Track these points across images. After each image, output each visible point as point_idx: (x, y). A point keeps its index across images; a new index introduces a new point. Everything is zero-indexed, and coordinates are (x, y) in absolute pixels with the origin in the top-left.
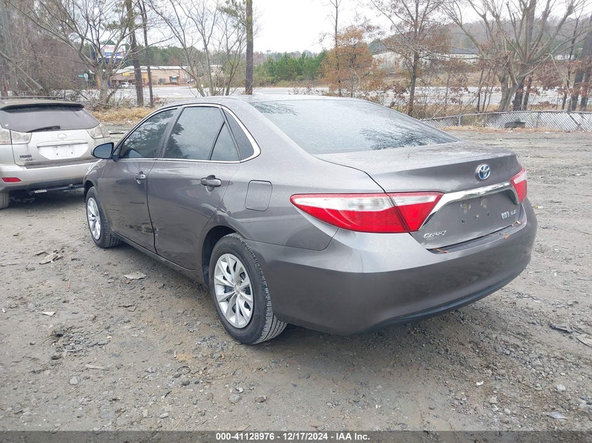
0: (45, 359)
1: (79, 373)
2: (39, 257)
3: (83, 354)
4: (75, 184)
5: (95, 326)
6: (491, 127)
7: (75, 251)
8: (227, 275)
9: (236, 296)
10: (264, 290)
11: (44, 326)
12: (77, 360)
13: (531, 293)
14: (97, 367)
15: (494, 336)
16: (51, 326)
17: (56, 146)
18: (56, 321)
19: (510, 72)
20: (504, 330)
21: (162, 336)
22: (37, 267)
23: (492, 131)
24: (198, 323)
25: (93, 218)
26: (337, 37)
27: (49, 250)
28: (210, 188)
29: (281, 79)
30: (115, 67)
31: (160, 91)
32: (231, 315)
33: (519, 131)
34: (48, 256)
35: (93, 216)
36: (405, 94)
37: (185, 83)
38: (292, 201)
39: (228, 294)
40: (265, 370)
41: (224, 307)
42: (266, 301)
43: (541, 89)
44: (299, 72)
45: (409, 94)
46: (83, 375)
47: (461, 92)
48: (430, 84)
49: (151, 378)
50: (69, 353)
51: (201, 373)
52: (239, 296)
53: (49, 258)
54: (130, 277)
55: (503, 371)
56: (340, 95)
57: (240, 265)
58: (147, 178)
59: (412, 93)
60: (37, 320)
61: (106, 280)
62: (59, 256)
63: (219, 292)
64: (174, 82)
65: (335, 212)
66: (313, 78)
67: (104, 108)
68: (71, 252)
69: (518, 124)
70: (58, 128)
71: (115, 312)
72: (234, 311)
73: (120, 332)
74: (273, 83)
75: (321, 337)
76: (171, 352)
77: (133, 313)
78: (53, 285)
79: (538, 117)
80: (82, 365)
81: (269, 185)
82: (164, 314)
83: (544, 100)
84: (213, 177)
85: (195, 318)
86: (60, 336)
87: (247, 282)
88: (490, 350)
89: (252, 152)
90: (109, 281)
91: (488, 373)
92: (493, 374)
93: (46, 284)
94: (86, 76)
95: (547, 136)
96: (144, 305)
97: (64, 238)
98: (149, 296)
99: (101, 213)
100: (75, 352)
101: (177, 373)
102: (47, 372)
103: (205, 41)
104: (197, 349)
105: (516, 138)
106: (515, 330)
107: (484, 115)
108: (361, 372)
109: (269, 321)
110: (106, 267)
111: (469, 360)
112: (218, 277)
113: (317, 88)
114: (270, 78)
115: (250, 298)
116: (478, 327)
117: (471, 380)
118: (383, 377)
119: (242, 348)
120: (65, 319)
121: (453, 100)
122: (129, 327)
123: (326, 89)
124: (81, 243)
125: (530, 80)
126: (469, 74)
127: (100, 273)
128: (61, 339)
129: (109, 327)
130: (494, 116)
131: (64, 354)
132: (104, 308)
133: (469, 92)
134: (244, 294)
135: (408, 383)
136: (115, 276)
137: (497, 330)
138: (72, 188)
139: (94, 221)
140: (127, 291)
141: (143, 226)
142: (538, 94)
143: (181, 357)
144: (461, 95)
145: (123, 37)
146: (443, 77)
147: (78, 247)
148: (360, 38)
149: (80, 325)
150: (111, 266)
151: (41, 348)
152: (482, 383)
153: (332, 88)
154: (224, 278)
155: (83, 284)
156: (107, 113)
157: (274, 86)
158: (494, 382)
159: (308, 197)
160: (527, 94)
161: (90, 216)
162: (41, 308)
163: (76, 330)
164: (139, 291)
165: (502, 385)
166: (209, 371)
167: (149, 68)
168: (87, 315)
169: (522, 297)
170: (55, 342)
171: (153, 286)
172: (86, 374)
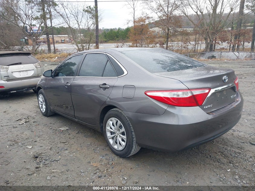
0: (33, 169)
1: (50, 174)
2: (18, 121)
3: (49, 165)
4: (28, 88)
5: (52, 152)
6: (202, 58)
7: (34, 118)
8: (112, 127)
9: (117, 136)
10: (132, 133)
11: (29, 153)
12: (47, 168)
13: (238, 129)
14: (58, 171)
15: (229, 149)
16: (32, 153)
17: (20, 71)
18: (33, 150)
19: (208, 36)
20: (232, 146)
21: (84, 156)
22: (18, 126)
23: (203, 60)
24: (98, 149)
25: (41, 103)
26: (134, 22)
27: (22, 118)
28: (103, 89)
29: (110, 40)
30: (39, 36)
31: (58, 46)
32: (115, 145)
33: (214, 60)
34: (22, 121)
35: (41, 102)
36: (164, 45)
37: (68, 42)
38: (146, 94)
39: (113, 136)
40: (134, 169)
41: (111, 141)
42: (133, 138)
43: (220, 43)
44: (117, 37)
45: (166, 45)
46: (52, 175)
47: (187, 44)
48: (175, 41)
49: (83, 175)
50: (43, 165)
51: (105, 171)
52: (118, 136)
53: (23, 121)
54: (62, 129)
55: (237, 164)
56: (137, 46)
57: (119, 122)
58: (71, 86)
59: (167, 45)
60: (25, 150)
61: (51, 131)
62: (27, 121)
63: (109, 134)
64: (63, 42)
65: (168, 98)
66: (123, 39)
67: (34, 54)
68: (32, 119)
69: (213, 57)
70: (20, 64)
71: (59, 145)
72: (116, 143)
73: (64, 155)
74: (106, 42)
75: (155, 153)
76: (89, 162)
77: (68, 146)
78: (28, 134)
79: (221, 54)
80: (50, 171)
81: (133, 87)
82: (82, 145)
83: (222, 47)
84: (105, 84)
85: (96, 147)
86: (37, 157)
87: (123, 130)
88: (229, 155)
89: (124, 73)
90: (53, 131)
91: (231, 166)
92: (233, 166)
93: (24, 134)
94: (24, 40)
95: (226, 62)
96: (72, 141)
97: (27, 112)
98: (73, 137)
99: (45, 101)
100: (46, 165)
101: (95, 172)
102: (35, 175)
103: (78, 24)
104: (101, 160)
105: (213, 63)
106: (237, 146)
107: (199, 54)
108: (176, 167)
109: (134, 147)
110: (50, 125)
111: (221, 160)
112: (108, 128)
113: (127, 44)
114: (105, 40)
115: (125, 137)
116: (220, 145)
117: (225, 169)
118: (186, 169)
119: (121, 159)
120: (37, 149)
121: (184, 47)
122: (68, 152)
123: (131, 44)
124: (36, 114)
125: (216, 39)
126: (191, 36)
127: (48, 128)
128: (38, 159)
129: (58, 153)
130: (202, 54)
131: (41, 166)
132: (54, 144)
133: (191, 44)
134: (121, 135)
135: (198, 172)
136: (55, 129)
137: (229, 146)
138: (28, 90)
139: (42, 105)
140: (62, 136)
141: (64, 106)
142: (220, 44)
143: (95, 165)
144: (188, 45)
145: (42, 23)
146: (180, 38)
147: (35, 116)
148: (145, 22)
149: (45, 152)
150: (52, 124)
151: (30, 163)
152: (230, 170)
153: (133, 44)
154: (111, 128)
155: (41, 133)
156: (36, 56)
157: (107, 43)
158: (235, 169)
159: (153, 92)
160: (215, 44)
161: (40, 102)
162: (25, 145)
163: (44, 154)
164: (67, 135)
165: (238, 171)
166: (109, 170)
167: (53, 36)
168: (47, 147)
169: (235, 131)
170: (35, 160)
171: (73, 133)
172: (53, 175)
